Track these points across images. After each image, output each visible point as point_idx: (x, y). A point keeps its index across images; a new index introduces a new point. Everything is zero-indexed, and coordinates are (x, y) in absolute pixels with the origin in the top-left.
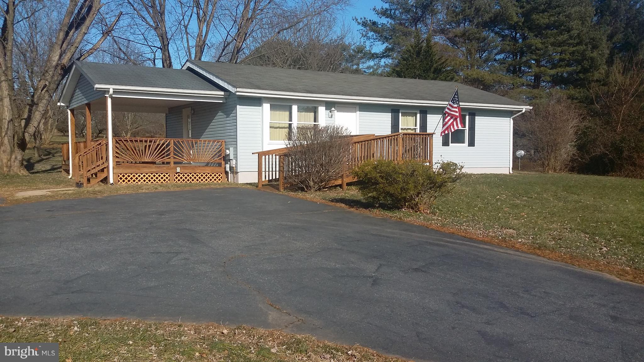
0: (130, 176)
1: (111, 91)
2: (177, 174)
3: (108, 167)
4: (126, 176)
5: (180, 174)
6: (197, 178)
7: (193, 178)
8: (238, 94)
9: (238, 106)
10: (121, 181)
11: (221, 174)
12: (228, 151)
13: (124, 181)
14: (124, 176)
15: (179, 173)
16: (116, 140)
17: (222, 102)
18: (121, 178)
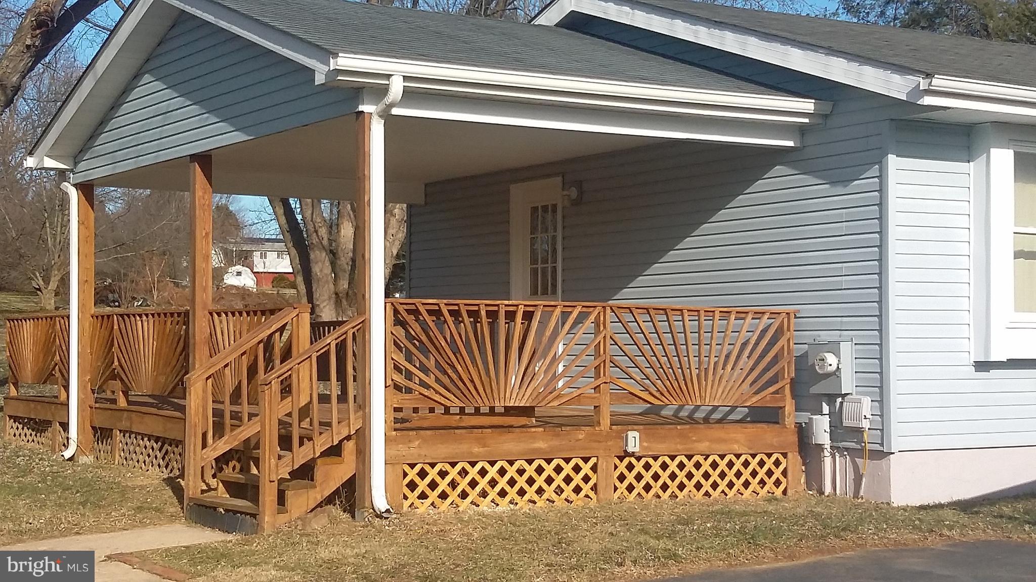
0: (447, 473)
1: (397, 87)
2: (621, 459)
3: (362, 437)
4: (433, 474)
5: (633, 460)
6: (698, 476)
7: (681, 476)
8: (928, 100)
9: (893, 161)
10: (413, 496)
11: (781, 458)
12: (831, 359)
13: (423, 496)
14: (423, 474)
15: (632, 455)
16: (396, 312)
17: (790, 144)
18: (412, 486)
